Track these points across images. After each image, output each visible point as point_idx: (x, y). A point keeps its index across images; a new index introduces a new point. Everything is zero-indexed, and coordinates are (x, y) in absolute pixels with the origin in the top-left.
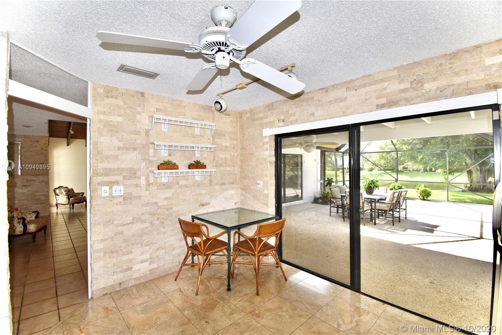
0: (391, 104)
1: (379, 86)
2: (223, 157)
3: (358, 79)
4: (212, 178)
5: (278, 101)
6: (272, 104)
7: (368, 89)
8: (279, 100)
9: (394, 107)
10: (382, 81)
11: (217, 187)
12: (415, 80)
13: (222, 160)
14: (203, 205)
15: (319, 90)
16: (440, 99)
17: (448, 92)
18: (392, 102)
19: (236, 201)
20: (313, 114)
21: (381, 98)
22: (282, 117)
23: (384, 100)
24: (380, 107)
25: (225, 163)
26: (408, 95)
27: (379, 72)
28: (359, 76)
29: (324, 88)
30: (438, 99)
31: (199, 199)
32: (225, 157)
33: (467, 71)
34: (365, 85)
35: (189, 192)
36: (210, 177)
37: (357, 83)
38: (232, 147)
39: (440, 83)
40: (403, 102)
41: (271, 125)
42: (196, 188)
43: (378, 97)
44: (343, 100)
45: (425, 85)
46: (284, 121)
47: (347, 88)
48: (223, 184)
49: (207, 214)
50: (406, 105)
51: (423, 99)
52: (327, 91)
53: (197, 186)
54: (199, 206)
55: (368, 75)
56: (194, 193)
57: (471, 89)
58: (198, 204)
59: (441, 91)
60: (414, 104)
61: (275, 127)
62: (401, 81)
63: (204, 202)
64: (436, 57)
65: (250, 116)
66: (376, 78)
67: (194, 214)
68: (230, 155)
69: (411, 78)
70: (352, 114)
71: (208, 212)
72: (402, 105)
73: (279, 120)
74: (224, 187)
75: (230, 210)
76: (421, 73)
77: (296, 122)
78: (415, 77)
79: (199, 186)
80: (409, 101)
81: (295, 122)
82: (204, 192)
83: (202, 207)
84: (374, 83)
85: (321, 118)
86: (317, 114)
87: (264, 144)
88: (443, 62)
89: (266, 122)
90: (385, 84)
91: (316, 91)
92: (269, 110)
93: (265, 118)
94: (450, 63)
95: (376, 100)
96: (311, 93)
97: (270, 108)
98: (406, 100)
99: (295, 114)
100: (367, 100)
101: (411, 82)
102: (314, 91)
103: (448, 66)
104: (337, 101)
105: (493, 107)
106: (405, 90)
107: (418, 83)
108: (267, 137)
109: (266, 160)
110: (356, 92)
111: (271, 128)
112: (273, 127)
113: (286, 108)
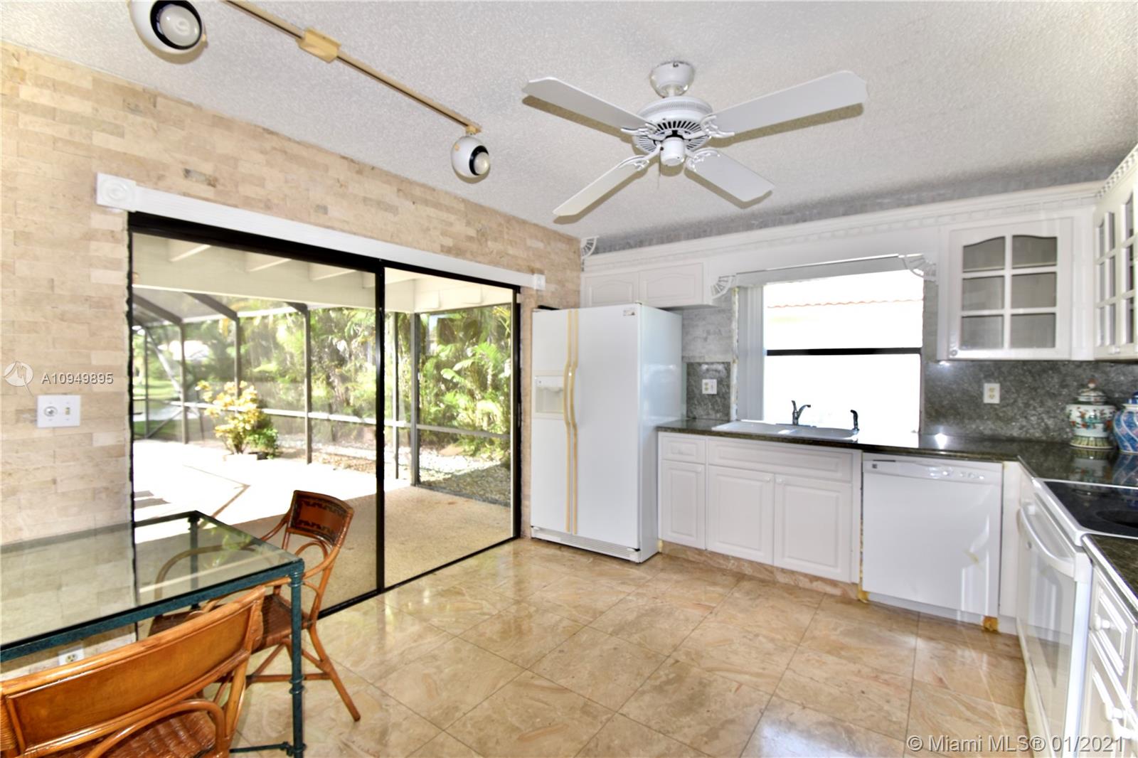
0: (457, 252)
1: (444, 215)
3: (417, 184)
5: (190, 105)
6: (153, 97)
7: (431, 211)
8: (193, 102)
9: (460, 257)
12: (481, 230)
15: (344, 158)
17: (505, 261)
18: (459, 249)
20: (323, 211)
21: (447, 236)
22: (207, 168)
23: (449, 242)
24: (447, 251)
26: (473, 247)
27: (445, 193)
28: (422, 181)
29: (352, 161)
30: (498, 266)
33: (516, 244)
34: (426, 202)
37: (418, 192)
39: (500, 246)
41: (149, 174)
43: (444, 234)
44: (393, 209)
45: (489, 242)
46: (214, 186)
47: (398, 190)
50: (471, 260)
52: (360, 172)
55: (431, 187)
57: (519, 265)
60: (480, 262)
61: (168, 190)
66: (442, 201)
72: (465, 258)
73: (187, 171)
77: (267, 206)
78: (480, 225)
80: (474, 257)
81: (262, 205)
84: (437, 205)
85: (347, 227)
86: (335, 212)
87: (90, 236)
88: (503, 222)
89: (109, 151)
90: (452, 218)
91: (332, 154)
92: (135, 110)
93: (103, 131)
94: (507, 228)
95: (441, 237)
96: (320, 149)
97: (137, 106)
98: (472, 253)
99: (261, 182)
100: (428, 229)
101: (478, 231)
102: (327, 152)
103: (505, 230)
104: (382, 205)
105: (516, 289)
106: (470, 239)
107: (482, 235)
108: (114, 214)
109: (111, 306)
110: (413, 207)
111: (142, 184)
112: (156, 184)
113: (224, 144)
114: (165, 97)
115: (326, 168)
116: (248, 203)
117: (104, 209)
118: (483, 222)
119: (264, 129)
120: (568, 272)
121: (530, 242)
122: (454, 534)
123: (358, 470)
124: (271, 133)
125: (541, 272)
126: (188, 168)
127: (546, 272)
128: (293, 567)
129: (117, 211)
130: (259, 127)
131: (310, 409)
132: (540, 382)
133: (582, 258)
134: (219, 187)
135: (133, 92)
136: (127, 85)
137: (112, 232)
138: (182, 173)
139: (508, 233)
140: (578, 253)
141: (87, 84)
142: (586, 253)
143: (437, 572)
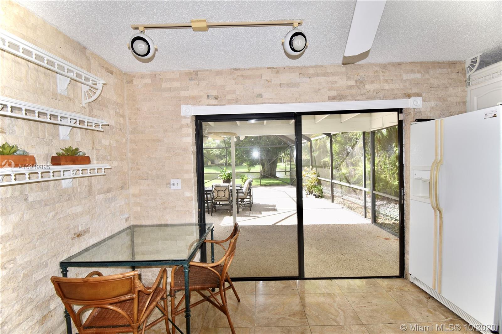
0: (341, 98)
1: (331, 79)
2: (107, 144)
3: (311, 67)
4: (91, 183)
5: (207, 70)
6: (196, 73)
7: (322, 79)
8: (209, 69)
9: (343, 100)
10: (333, 74)
11: (101, 197)
12: (359, 80)
13: (106, 148)
14: (79, 236)
15: (269, 68)
16: (376, 99)
17: (381, 94)
18: (342, 96)
19: (127, 216)
20: (260, 96)
21: (332, 90)
22: (215, 93)
23: (334, 93)
24: (333, 99)
25: (111, 155)
26: (353, 91)
27: (331, 66)
28: (313, 64)
29: (273, 68)
30: (375, 99)
31: (72, 226)
32: (110, 143)
33: (392, 81)
34: (317, 75)
35: (51, 215)
36: (88, 180)
37: (311, 71)
38: (119, 127)
39: (376, 86)
40: (350, 97)
41: (195, 100)
42: (65, 203)
43: (330, 89)
44: (296, 85)
45: (366, 86)
46: (217, 99)
47: (300, 74)
48: (109, 191)
49: (87, 250)
50: (352, 100)
51: (365, 98)
52: (278, 72)
53: (67, 201)
54: (73, 239)
55: (320, 66)
56: (61, 216)
57: (395, 95)
58: (70, 237)
59: (377, 93)
60: (358, 100)
61: (203, 105)
62: (349, 78)
63: (80, 229)
64: (374, 64)
65: (150, 82)
66: (328, 71)
67: (63, 258)
68: (117, 141)
69: (356, 78)
70: (306, 101)
71: (89, 245)
72: (348, 100)
73: (208, 96)
74: (110, 195)
75: (120, 233)
76: (363, 75)
77: (237, 101)
78: (359, 77)
79: (69, 199)
80: (354, 98)
81: (235, 101)
82: (78, 209)
83: (77, 239)
84: (326, 74)
85: (271, 101)
86: (266, 96)
87: (182, 127)
88: (378, 70)
89: (185, 96)
90: (336, 78)
91: (263, 68)
92: (191, 80)
93: (183, 90)
94: (383, 72)
95: (328, 92)
96: (257, 69)
97: (192, 78)
98: (352, 96)
99: (234, 92)
100: (319, 90)
101: (356, 81)
102: (261, 68)
103: (381, 74)
104: (290, 85)
105: (399, 111)
106: (351, 87)
107: (361, 82)
108: (187, 118)
109: (188, 150)
110: (309, 80)
111: (195, 105)
112: (199, 104)
113: (219, 81)
114: (200, 71)
115: (261, 76)
116: (229, 102)
117: (185, 117)
118: (361, 74)
119: (234, 69)
120: (451, 89)
121: (405, 77)
122: (374, 259)
123: (351, 209)
124: (237, 70)
125: (418, 95)
126: (208, 95)
127: (424, 94)
128: (183, 263)
129: (188, 117)
130: (232, 69)
131: (332, 179)
132: (415, 174)
133: (468, 75)
134: (219, 99)
135: (190, 73)
136: (188, 72)
137: (187, 124)
138: (207, 97)
139: (383, 76)
140: (463, 72)
141: (178, 76)
142: (471, 70)
143: (333, 280)
